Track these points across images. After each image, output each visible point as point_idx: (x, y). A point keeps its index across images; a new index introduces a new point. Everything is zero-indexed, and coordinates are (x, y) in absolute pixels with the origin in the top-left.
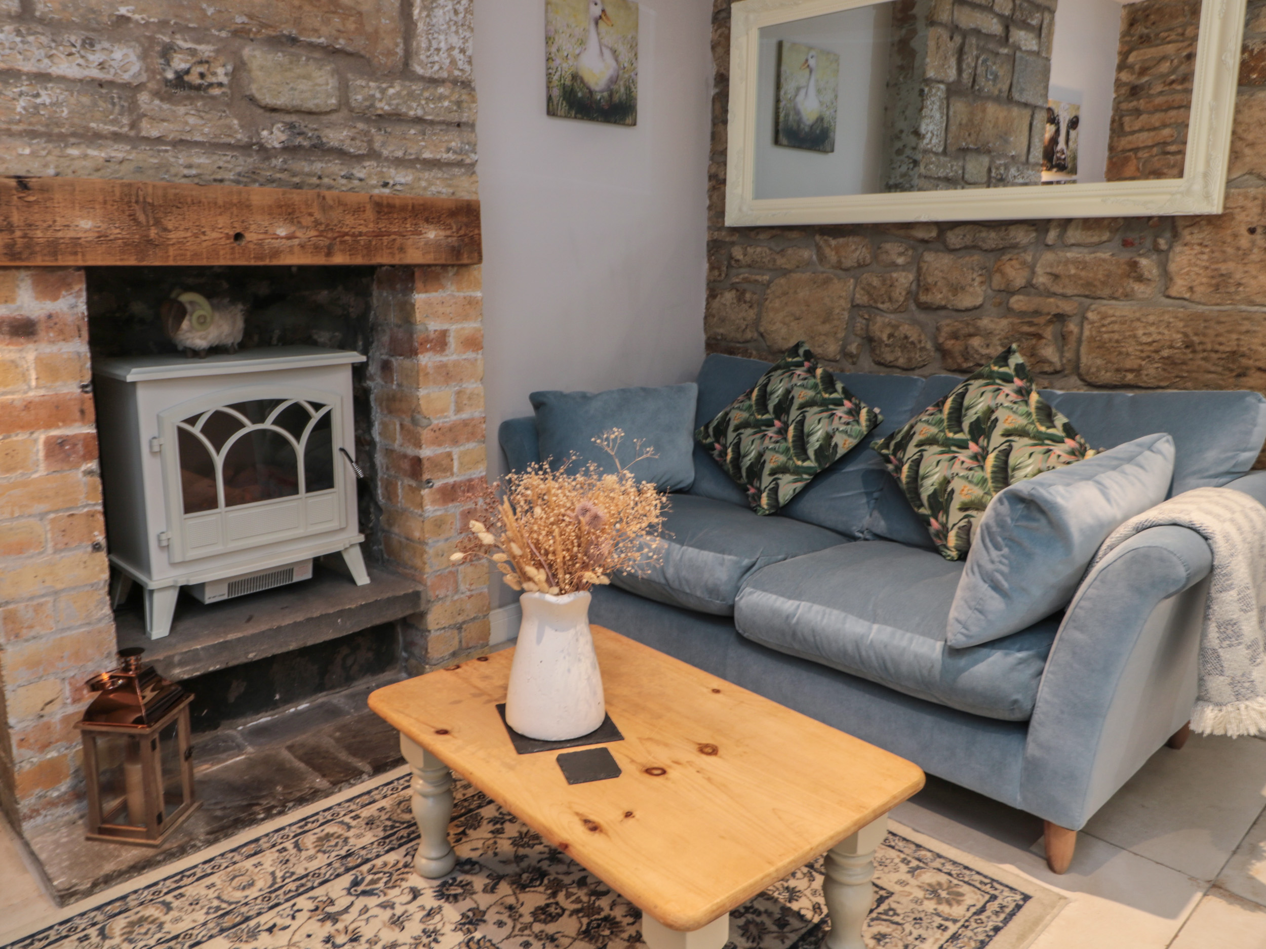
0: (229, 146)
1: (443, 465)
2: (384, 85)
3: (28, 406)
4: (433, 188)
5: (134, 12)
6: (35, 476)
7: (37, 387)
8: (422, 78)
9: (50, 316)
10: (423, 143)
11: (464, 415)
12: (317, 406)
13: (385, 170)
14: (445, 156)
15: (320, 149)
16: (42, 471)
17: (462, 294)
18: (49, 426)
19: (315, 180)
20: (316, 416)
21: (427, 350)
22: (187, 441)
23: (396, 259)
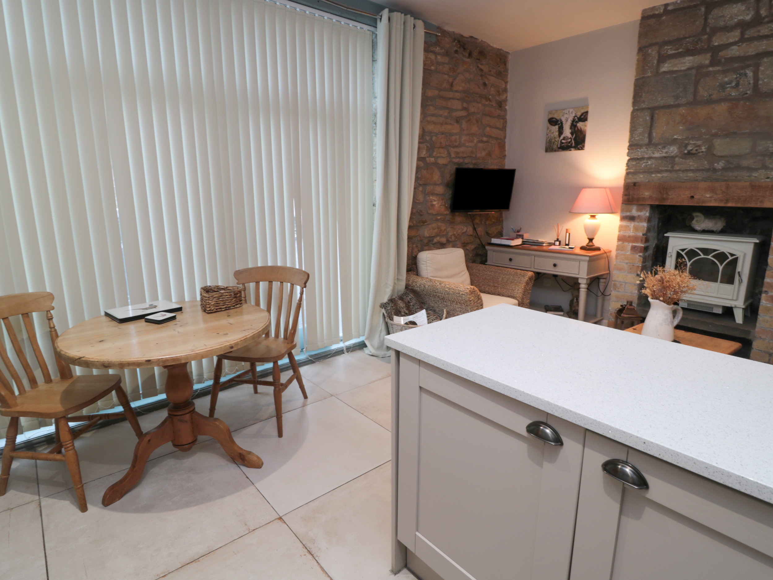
0: (702, 170)
3: (629, 237)
5: (678, 137)
6: (627, 254)
7: (633, 233)
9: (639, 216)
12: (732, 255)
13: (769, 173)
16: (629, 253)
18: (633, 242)
19: (734, 178)
20: (731, 258)
22: (679, 255)
23: (758, 205)
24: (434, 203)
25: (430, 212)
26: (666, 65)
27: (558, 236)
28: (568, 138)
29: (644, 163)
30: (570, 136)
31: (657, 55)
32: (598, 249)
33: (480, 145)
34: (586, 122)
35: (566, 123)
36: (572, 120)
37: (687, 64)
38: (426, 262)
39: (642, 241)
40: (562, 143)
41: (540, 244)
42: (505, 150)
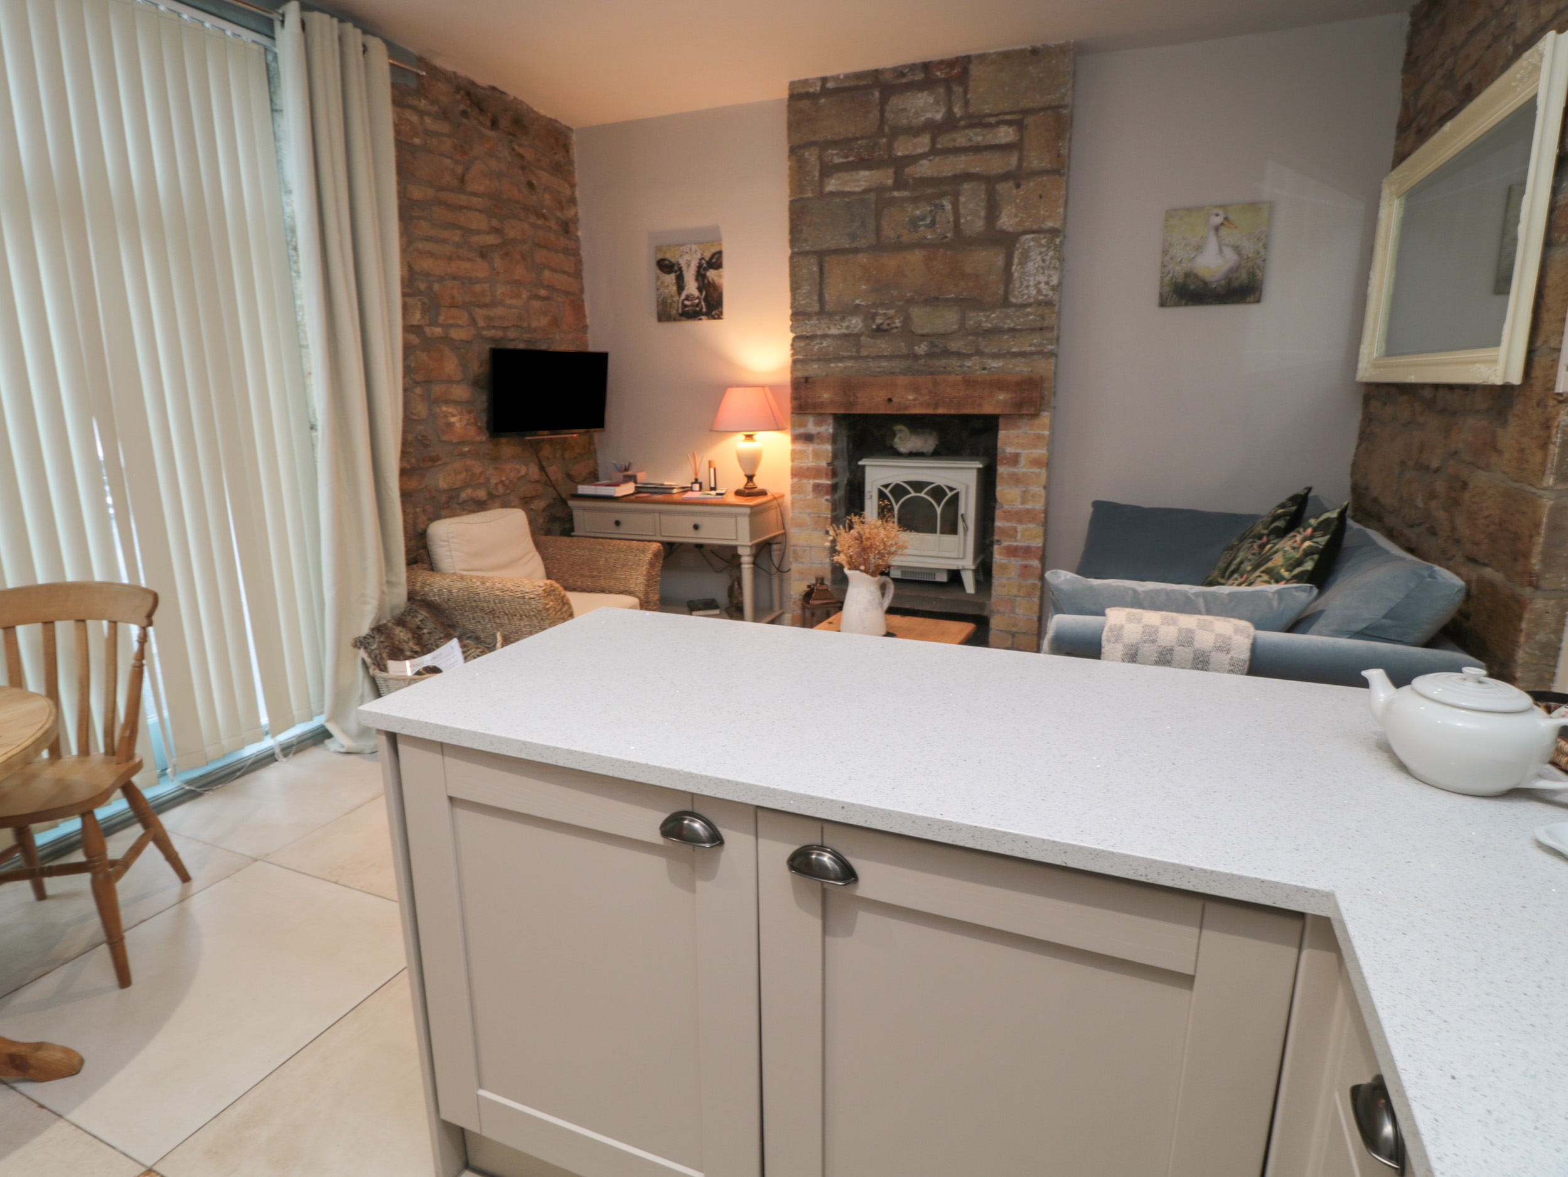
0: (899, 356)
1: (1012, 534)
2: (988, 313)
3: (808, 469)
4: (1018, 369)
5: (862, 301)
6: (808, 498)
7: (812, 462)
8: (1015, 305)
9: (818, 433)
10: (1013, 343)
11: (1028, 506)
12: (951, 489)
13: (984, 360)
14: (1028, 349)
15: (946, 353)
16: (810, 496)
17: (1033, 432)
18: (815, 478)
19: (942, 369)
20: (950, 494)
21: (1004, 464)
22: (882, 495)
23: (976, 411)
24: (453, 420)
25: (444, 439)
26: (833, 181)
27: (696, 474)
28: (694, 297)
29: (817, 344)
30: (696, 293)
31: (818, 163)
32: (763, 493)
33: (536, 304)
34: (721, 270)
35: (687, 271)
36: (697, 265)
37: (862, 183)
38: (448, 541)
39: (827, 474)
40: (685, 306)
41: (667, 490)
42: (584, 316)
